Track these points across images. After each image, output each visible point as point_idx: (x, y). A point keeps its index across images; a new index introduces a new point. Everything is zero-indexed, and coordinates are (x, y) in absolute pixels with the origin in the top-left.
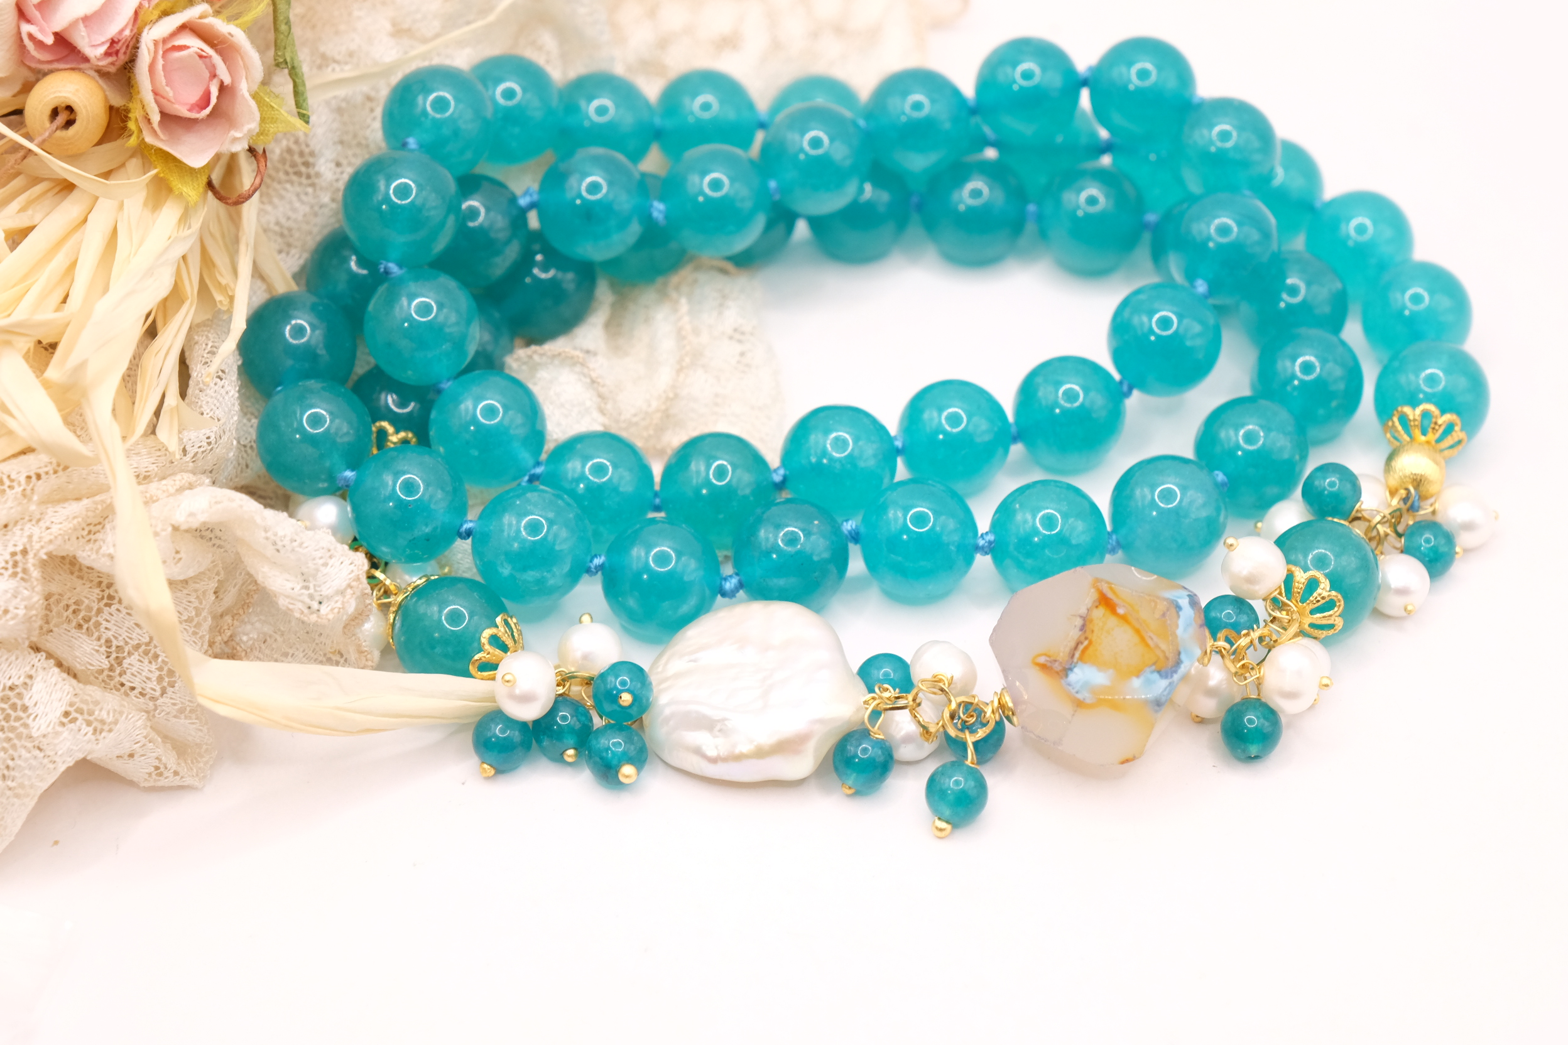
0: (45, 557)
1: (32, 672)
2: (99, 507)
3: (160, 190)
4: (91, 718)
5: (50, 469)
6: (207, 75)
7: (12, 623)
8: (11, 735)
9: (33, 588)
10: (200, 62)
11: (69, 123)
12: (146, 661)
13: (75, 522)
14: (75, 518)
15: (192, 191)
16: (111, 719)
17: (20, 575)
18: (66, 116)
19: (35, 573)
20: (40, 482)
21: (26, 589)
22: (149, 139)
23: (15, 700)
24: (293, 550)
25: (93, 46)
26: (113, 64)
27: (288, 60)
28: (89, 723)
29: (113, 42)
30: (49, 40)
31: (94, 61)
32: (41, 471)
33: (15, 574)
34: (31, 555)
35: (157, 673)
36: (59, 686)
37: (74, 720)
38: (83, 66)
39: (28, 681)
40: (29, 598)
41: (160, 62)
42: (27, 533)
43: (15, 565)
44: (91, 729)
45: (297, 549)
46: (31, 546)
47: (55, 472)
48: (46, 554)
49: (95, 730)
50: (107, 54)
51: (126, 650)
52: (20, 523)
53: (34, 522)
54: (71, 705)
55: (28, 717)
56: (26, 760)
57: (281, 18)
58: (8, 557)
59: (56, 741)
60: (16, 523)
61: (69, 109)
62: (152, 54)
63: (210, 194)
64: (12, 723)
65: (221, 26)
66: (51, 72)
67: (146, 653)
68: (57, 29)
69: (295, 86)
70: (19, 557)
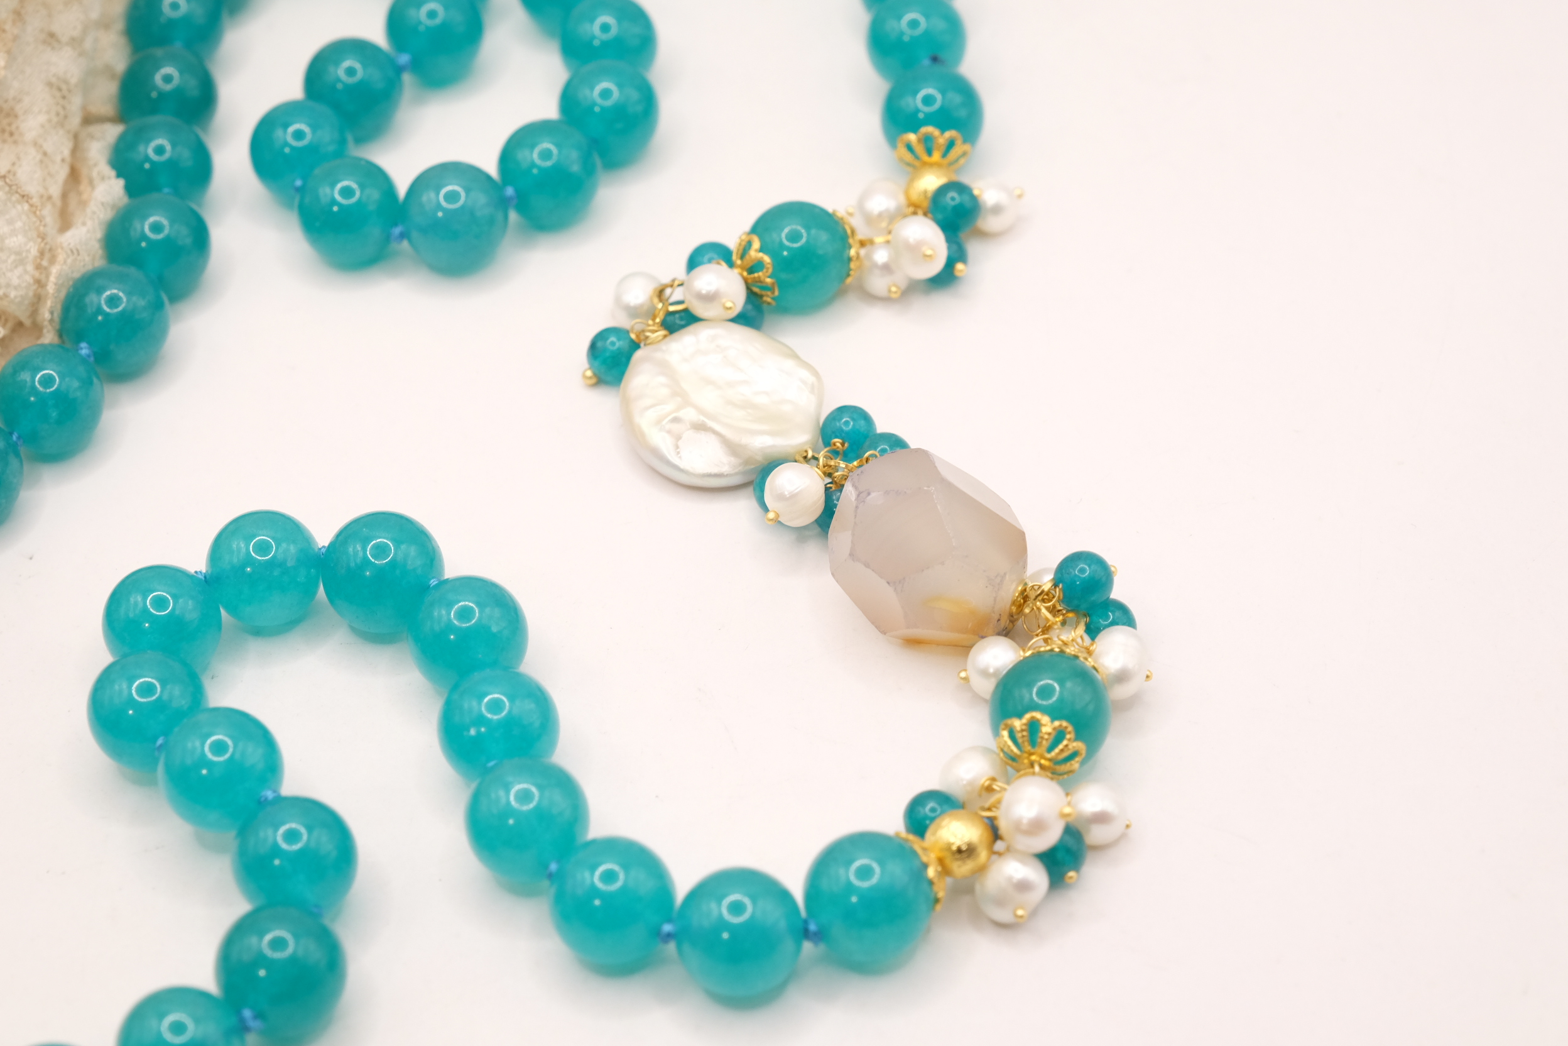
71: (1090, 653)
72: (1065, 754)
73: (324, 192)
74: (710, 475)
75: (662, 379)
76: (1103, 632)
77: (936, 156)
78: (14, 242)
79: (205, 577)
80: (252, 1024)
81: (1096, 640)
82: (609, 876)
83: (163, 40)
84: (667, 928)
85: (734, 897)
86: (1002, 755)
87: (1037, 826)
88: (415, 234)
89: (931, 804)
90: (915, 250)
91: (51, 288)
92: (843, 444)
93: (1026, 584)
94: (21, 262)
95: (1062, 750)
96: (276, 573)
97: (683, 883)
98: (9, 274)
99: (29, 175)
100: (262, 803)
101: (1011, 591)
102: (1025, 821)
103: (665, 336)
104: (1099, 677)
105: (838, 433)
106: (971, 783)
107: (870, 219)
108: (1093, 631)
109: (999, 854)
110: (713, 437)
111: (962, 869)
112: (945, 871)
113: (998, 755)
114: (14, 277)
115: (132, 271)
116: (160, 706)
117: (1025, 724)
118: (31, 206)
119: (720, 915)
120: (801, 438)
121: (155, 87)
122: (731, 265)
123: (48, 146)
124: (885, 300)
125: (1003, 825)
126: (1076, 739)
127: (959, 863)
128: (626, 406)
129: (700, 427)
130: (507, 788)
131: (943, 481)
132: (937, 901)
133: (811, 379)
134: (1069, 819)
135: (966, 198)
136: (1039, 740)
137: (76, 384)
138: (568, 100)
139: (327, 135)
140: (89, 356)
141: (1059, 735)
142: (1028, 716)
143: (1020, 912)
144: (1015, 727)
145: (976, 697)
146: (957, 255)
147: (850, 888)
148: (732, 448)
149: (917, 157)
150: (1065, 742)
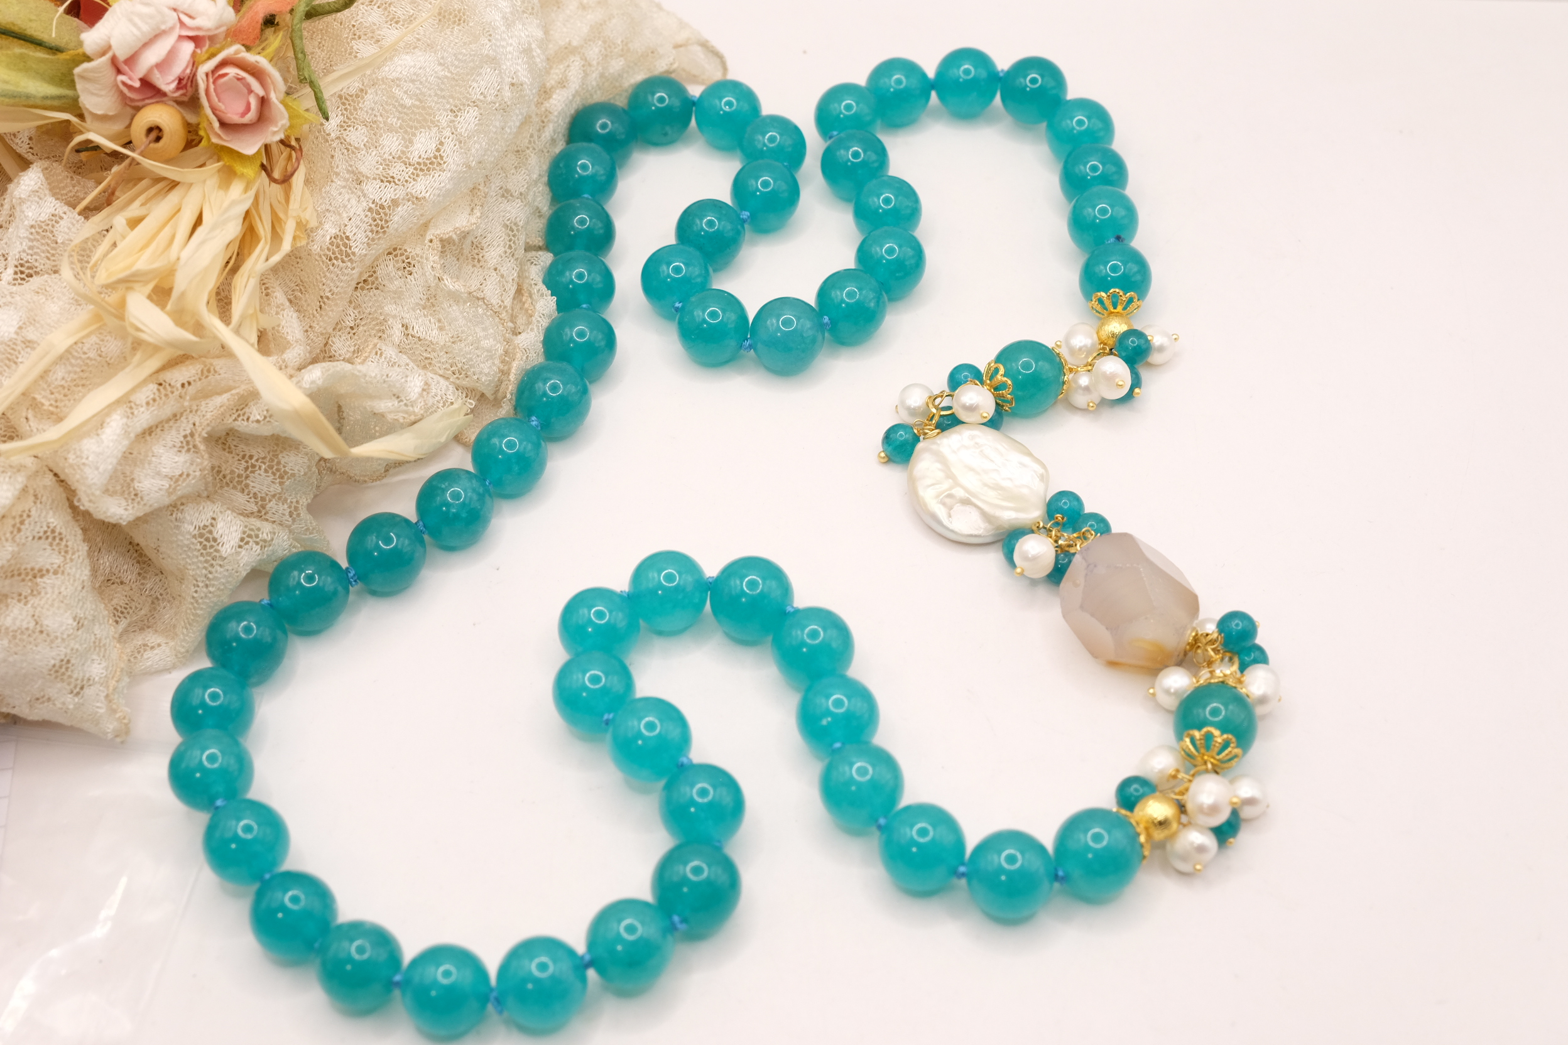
0: (206, 435)
1: (215, 516)
2: (236, 397)
3: (228, 175)
4: (258, 540)
5: (197, 378)
6: (245, 91)
7: (193, 482)
8: (209, 558)
9: (202, 457)
10: (239, 83)
11: (158, 139)
12: (281, 504)
13: (222, 409)
14: (221, 407)
15: (250, 171)
16: (269, 538)
17: (193, 450)
18: (155, 132)
19: (202, 447)
20: (191, 387)
21: (198, 458)
22: (215, 140)
23: (208, 535)
24: (385, 382)
25: (167, 83)
26: (184, 95)
27: (307, 77)
28: (257, 543)
29: (180, 80)
30: (137, 84)
31: (169, 94)
32: (191, 380)
33: (189, 450)
34: (196, 436)
35: (289, 510)
36: (233, 522)
37: (247, 543)
38: (165, 99)
39: (213, 521)
40: (202, 463)
41: (212, 87)
42: (191, 422)
43: (188, 443)
44: (259, 547)
45: (387, 379)
46: (196, 430)
47: (200, 379)
48: (206, 433)
49: (261, 547)
50: (178, 88)
51: (267, 499)
52: (185, 414)
53: (194, 412)
54: (244, 533)
55: (218, 544)
56: (220, 573)
57: (298, 49)
58: (182, 439)
59: (239, 558)
60: (182, 414)
61: (159, 129)
62: (206, 82)
63: (263, 172)
64: (208, 550)
65: (251, 57)
66: (143, 106)
67: (280, 498)
68: (141, 75)
69: (315, 94)
70: (189, 438)
71: (1240, 682)
72: (1229, 757)
73: (698, 313)
74: (971, 536)
75: (938, 465)
76: (1250, 668)
77: (1119, 308)
78: (486, 343)
79: (628, 595)
80: (679, 926)
81: (1245, 673)
82: (923, 832)
83: (576, 194)
84: (962, 869)
85: (1010, 851)
86: (1183, 753)
87: (1214, 809)
88: (759, 346)
89: (1135, 786)
90: (1110, 378)
91: (512, 377)
92: (1063, 518)
93: (1197, 631)
94: (491, 357)
95: (1227, 755)
96: (680, 597)
97: (972, 839)
98: (482, 365)
99: (492, 291)
100: (681, 766)
101: (1187, 636)
102: (1205, 806)
103: (938, 433)
104: (1249, 700)
105: (1059, 510)
106: (1161, 771)
107: (1072, 351)
108: (1243, 668)
109: (1184, 826)
110: (974, 509)
111: (1158, 835)
112: (1149, 836)
113: (1180, 753)
114: (486, 367)
115: (564, 365)
116: (605, 691)
117: (1203, 735)
118: (501, 319)
119: (1000, 863)
120: (1035, 514)
121: (573, 228)
122: (982, 383)
123: (503, 270)
124: (1084, 410)
125: (1190, 807)
126: (1237, 747)
127: (1159, 831)
128: (912, 482)
129: (966, 502)
130: (851, 765)
131: (1147, 561)
132: (1144, 857)
133: (1041, 471)
134: (1235, 806)
135: (1142, 341)
136: (1212, 747)
137: (530, 447)
138: (863, 254)
139: (696, 271)
140: (537, 426)
141: (1226, 745)
142: (1205, 730)
143: (1198, 867)
144: (1195, 736)
145: (1159, 707)
146: (1136, 382)
147: (1088, 848)
148: (985, 516)
149: (1106, 309)
150: (1229, 749)
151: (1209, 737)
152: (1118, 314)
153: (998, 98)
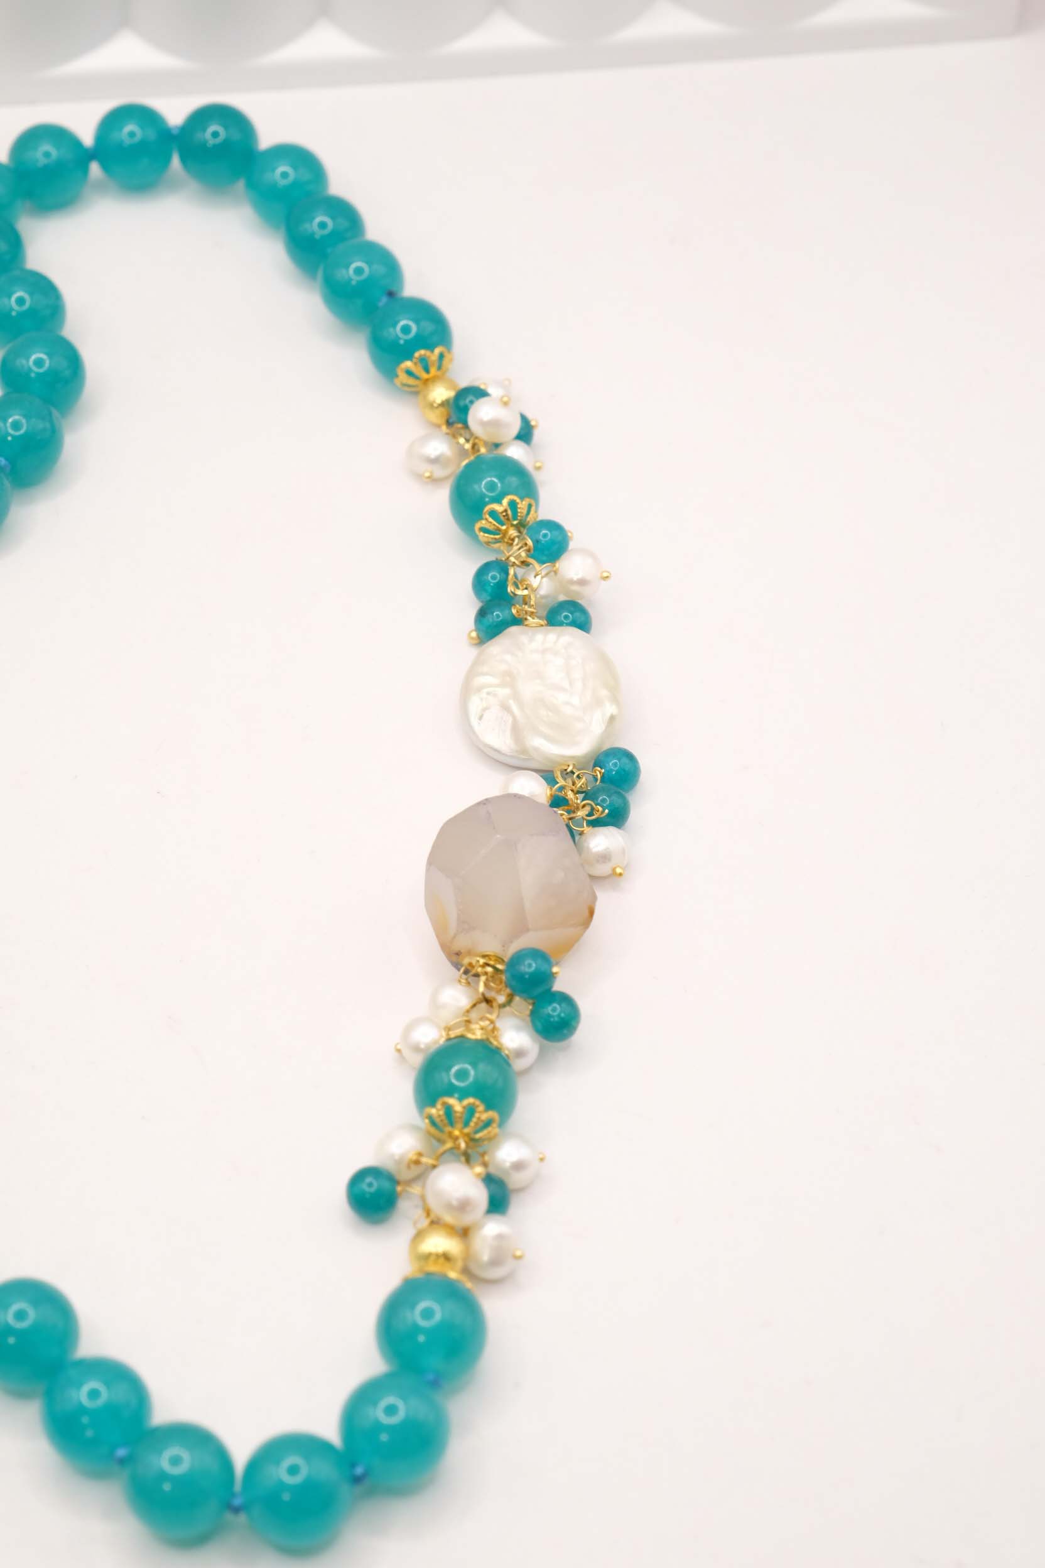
77: (434, 371)
86: (423, 1133)
106: (402, 1157)
117: (442, 1109)
142: (443, 1102)
149: (417, 378)
151: (449, 1109)
152: (435, 379)
153: (176, 161)
